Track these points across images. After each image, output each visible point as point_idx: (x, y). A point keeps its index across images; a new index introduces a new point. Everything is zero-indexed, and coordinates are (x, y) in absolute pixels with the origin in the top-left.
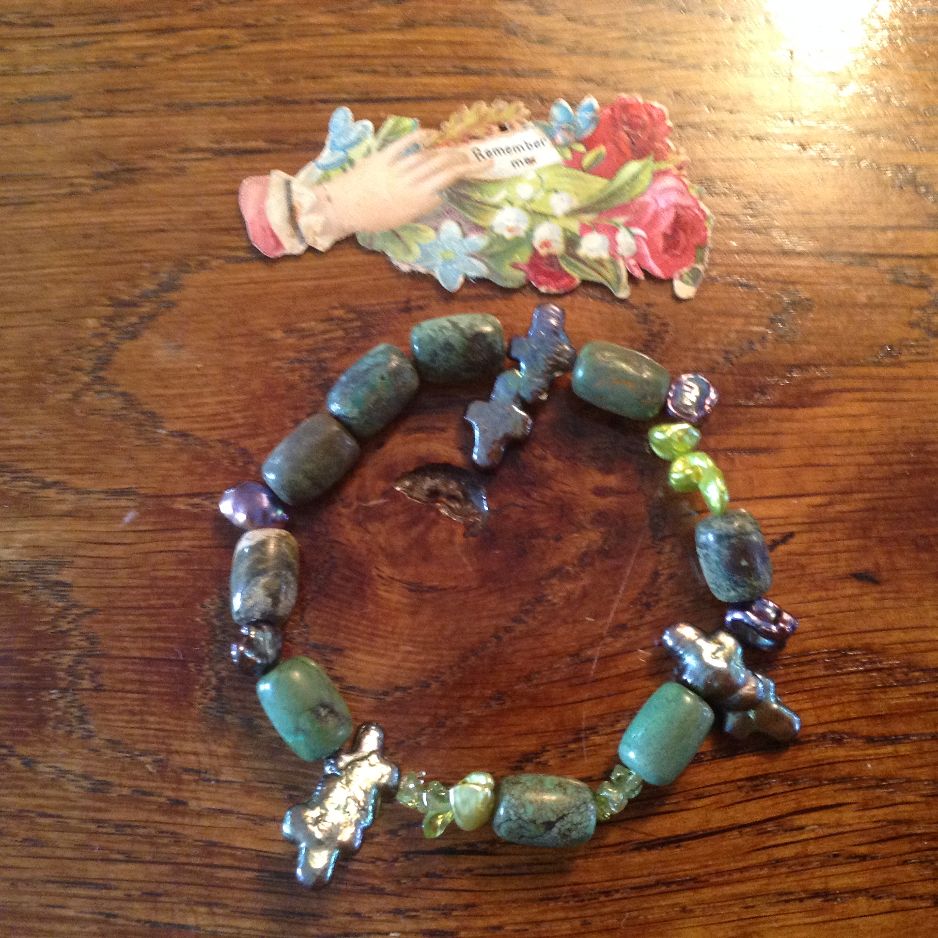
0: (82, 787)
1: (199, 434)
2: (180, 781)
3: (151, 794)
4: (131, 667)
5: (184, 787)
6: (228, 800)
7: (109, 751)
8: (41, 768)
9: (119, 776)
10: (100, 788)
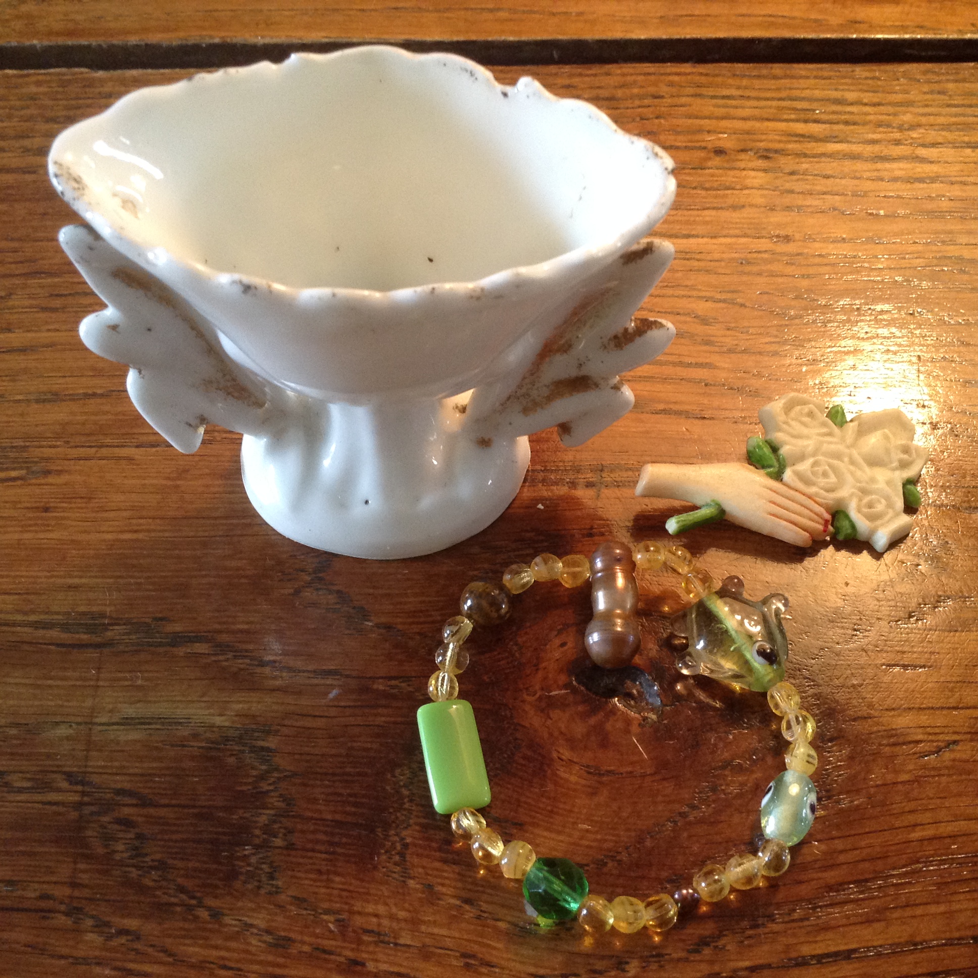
0: (265, 942)
1: (400, 627)
2: (359, 942)
3: (330, 953)
4: (322, 828)
5: (363, 948)
6: (406, 963)
7: (293, 908)
9: (301, 933)
10: (281, 944)
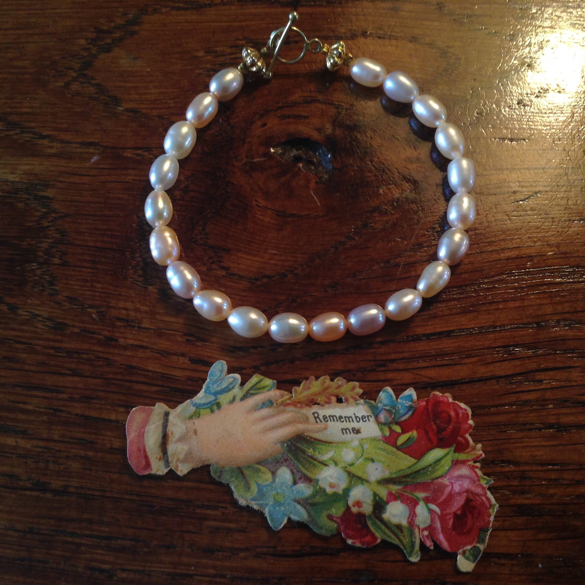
0: (48, 326)
1: (144, 111)
2: (114, 326)
3: (94, 333)
4: (87, 252)
5: (116, 330)
6: (146, 339)
7: (67, 304)
8: (20, 312)
9: (73, 320)
10: (59, 327)
